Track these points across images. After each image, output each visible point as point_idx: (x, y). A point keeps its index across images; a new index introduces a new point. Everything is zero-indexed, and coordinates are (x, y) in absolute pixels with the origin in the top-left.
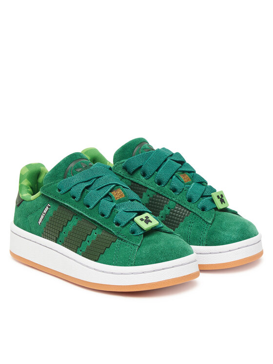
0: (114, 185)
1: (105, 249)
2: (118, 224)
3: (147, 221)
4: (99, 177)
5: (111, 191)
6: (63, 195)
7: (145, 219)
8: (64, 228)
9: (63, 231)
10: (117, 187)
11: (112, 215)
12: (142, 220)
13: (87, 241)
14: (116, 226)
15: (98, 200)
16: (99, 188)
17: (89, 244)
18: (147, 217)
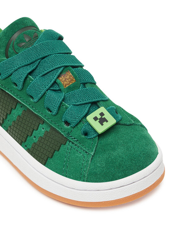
0: (61, 69)
1: (54, 152)
2: (67, 123)
3: (102, 121)
4: (44, 58)
5: (59, 77)
6: (3, 81)
7: (99, 117)
8: (8, 116)
9: (7, 119)
10: (66, 69)
11: (60, 112)
12: (96, 119)
13: (33, 136)
14: (65, 126)
15: (42, 93)
16: (44, 73)
17: (36, 140)
18: (102, 114)
